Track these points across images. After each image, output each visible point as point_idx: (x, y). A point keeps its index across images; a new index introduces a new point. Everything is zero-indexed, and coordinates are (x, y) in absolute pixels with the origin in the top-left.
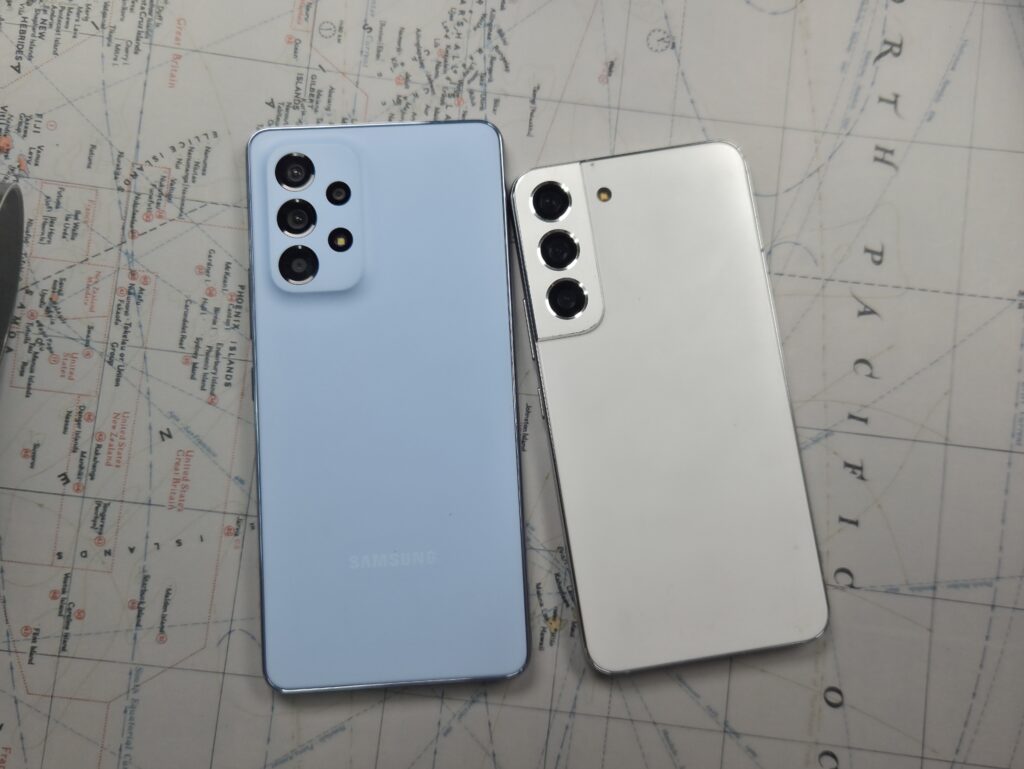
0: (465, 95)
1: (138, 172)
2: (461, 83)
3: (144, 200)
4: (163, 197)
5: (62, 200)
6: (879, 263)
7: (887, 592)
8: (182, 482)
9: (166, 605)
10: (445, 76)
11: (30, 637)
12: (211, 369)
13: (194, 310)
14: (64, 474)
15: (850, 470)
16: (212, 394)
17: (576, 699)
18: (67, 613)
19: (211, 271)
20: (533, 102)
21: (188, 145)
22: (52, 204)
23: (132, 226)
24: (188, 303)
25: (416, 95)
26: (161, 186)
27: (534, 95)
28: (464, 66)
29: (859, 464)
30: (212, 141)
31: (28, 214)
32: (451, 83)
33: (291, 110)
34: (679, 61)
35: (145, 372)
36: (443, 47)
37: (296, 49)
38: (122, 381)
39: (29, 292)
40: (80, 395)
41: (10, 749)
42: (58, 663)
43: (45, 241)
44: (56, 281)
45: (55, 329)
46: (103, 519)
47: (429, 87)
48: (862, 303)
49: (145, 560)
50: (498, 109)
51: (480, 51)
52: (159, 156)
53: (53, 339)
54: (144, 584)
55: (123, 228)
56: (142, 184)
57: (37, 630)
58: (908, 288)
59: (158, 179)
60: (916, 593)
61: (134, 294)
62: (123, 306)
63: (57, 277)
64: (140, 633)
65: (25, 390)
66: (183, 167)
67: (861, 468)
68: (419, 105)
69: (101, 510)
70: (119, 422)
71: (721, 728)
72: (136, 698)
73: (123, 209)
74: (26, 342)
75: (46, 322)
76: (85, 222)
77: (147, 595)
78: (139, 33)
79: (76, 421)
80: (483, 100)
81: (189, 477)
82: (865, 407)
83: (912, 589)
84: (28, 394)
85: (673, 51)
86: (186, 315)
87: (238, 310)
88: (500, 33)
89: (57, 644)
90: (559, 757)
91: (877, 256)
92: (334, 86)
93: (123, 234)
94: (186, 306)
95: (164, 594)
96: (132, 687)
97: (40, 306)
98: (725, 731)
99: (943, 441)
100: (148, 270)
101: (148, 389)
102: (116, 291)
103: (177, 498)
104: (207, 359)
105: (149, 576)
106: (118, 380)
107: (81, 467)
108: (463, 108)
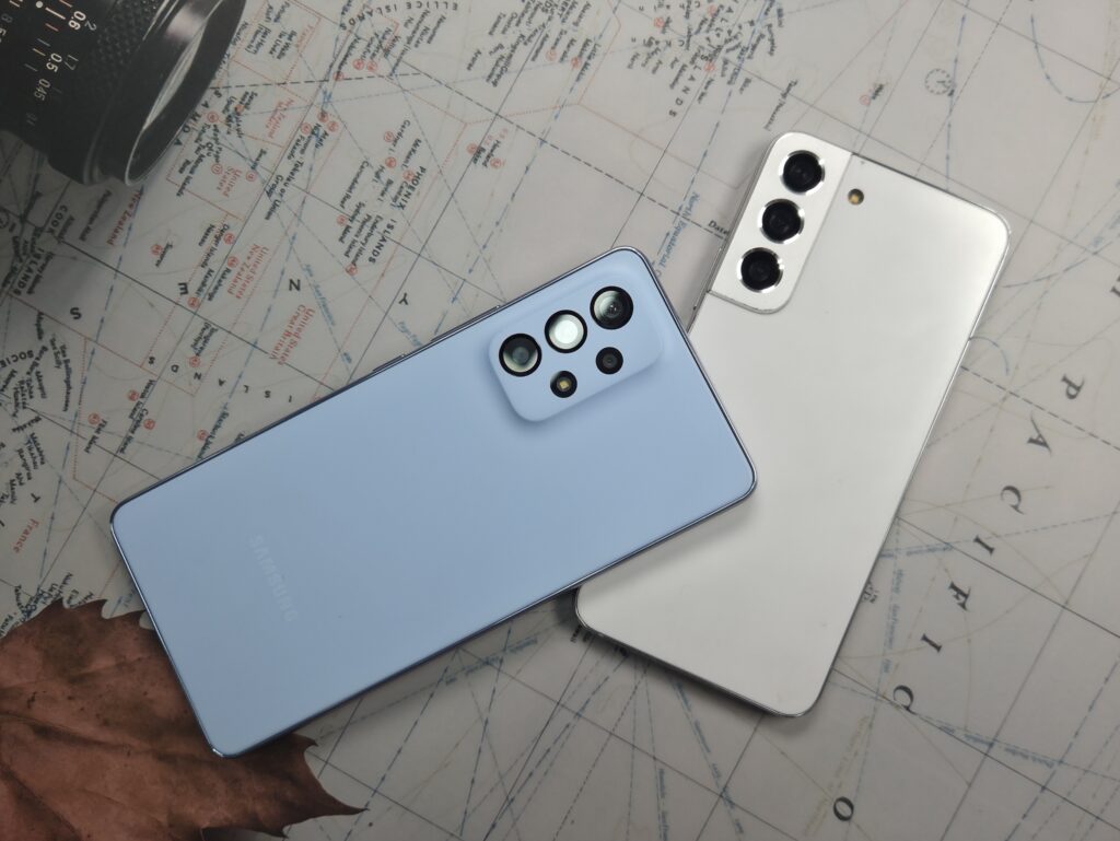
0: (719, 63)
1: (367, 16)
2: (719, 48)
3: (361, 46)
4: (381, 50)
5: (283, 16)
6: (1072, 397)
7: (941, 729)
8: (293, 337)
10: (706, 35)
11: (96, 426)
12: (361, 238)
13: (368, 174)
14: (185, 284)
15: (955, 593)
16: (354, 263)
17: (587, 702)
18: (138, 418)
19: (399, 141)
20: (784, 96)
21: (424, 7)
22: (273, 16)
23: (340, 68)
24: (365, 164)
25: (669, 44)
26: (383, 38)
27: (788, 90)
28: (730, 32)
29: (966, 591)
30: (450, 13)
31: (246, 16)
32: (709, 45)
33: (539, 10)
34: (951, 111)
35: (298, 217)
36: (716, 5)
38: (273, 217)
39: (218, 94)
40: (228, 213)
41: (37, 523)
42: (113, 460)
43: (252, 49)
44: (247, 93)
45: (229, 140)
46: (205, 342)
47: (685, 40)
48: (1038, 431)
49: (230, 397)
50: (747, 90)
51: (752, 23)
52: (392, 8)
53: (224, 148)
54: (220, 420)
55: (331, 66)
56: (366, 29)
57: (105, 422)
58: (1092, 435)
59: (383, 30)
60: (971, 742)
61: (317, 135)
62: (302, 143)
63: (250, 90)
65: (178, 188)
66: (412, 27)
67: (966, 596)
68: (668, 55)
69: (206, 333)
70: (256, 254)
71: (719, 791)
73: (339, 46)
74: (196, 141)
75: (223, 129)
76: (297, 46)
77: (219, 432)
79: (216, 237)
80: (735, 74)
81: (301, 335)
82: (997, 537)
83: (967, 736)
84: (180, 193)
85: (949, 99)
86: (358, 175)
87: (410, 191)
88: (780, 13)
89: (118, 443)
90: (548, 750)
91: (1073, 389)
92: (590, 3)
93: (329, 73)
94: (362, 167)
95: (235, 437)
97: (224, 112)
98: (721, 796)
99: (1063, 604)
100: (339, 117)
101: (295, 234)
102: (301, 125)
103: (282, 350)
104: (362, 227)
105: (227, 414)
106: (269, 214)
107: (204, 284)
108: (710, 75)
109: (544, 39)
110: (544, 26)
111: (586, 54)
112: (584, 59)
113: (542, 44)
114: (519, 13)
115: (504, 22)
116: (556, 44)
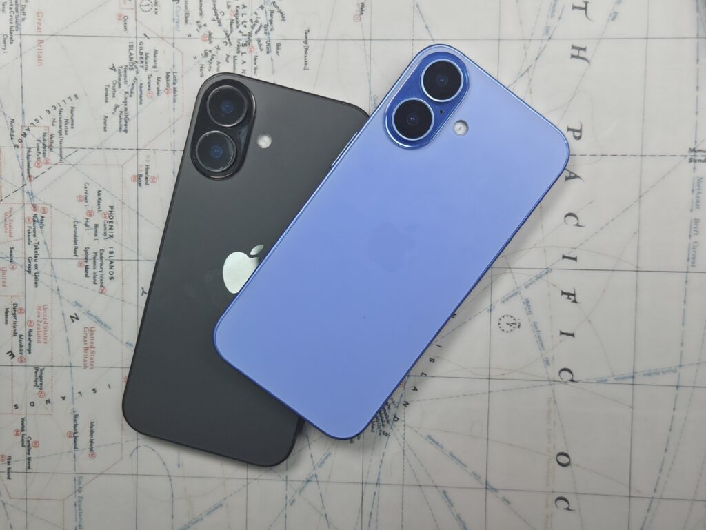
0: (255, 43)
1: (27, 132)
2: (250, 34)
3: (34, 152)
4: (47, 148)
6: (579, 138)
7: (598, 383)
8: (90, 349)
9: (92, 433)
10: (238, 30)
11: (6, 461)
12: (98, 269)
13: (81, 227)
14: (10, 352)
15: (566, 296)
16: (102, 286)
17: (379, 474)
18: (27, 444)
19: (88, 198)
20: (306, 42)
21: (58, 108)
23: (28, 173)
24: (75, 223)
25: (218, 48)
26: (44, 140)
27: (306, 37)
29: (573, 292)
30: (75, 103)
32: (243, 35)
33: (128, 70)
35: (54, 276)
36: (233, 7)
37: (125, 23)
38: (38, 285)
40: (12, 297)
42: (27, 476)
46: (41, 379)
47: (227, 41)
48: (568, 170)
49: (73, 404)
50: (281, 51)
51: (262, 7)
52: (39, 119)
54: (75, 420)
55: (23, 175)
56: (31, 141)
57: (10, 456)
58: (603, 155)
59: (42, 135)
60: (621, 381)
61: (37, 221)
62: (32, 230)
64: (77, 453)
66: (57, 124)
67: (574, 295)
68: (222, 55)
69: (39, 374)
70: (42, 312)
71: (484, 486)
72: (80, 495)
73: (20, 160)
77: (78, 427)
78: (11, 28)
79: (12, 314)
80: (269, 45)
81: (94, 345)
82: (574, 249)
83: (615, 379)
86: (75, 232)
87: (111, 224)
89: (24, 464)
90: (371, 514)
91: (577, 133)
92: (156, 49)
93: (24, 179)
94: (75, 226)
95: (89, 426)
96: (77, 488)
98: (486, 488)
99: (635, 269)
100: (45, 203)
101: (58, 287)
102: (25, 220)
103: (88, 360)
104: (95, 262)
105: (77, 415)
106: (36, 283)
107: (21, 346)
108: (254, 54)
109: (141, 87)
110: (136, 79)
111: (171, 82)
112: (172, 86)
113: (141, 91)
114: (117, 79)
115: (110, 90)
116: (149, 86)
